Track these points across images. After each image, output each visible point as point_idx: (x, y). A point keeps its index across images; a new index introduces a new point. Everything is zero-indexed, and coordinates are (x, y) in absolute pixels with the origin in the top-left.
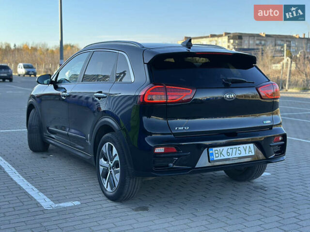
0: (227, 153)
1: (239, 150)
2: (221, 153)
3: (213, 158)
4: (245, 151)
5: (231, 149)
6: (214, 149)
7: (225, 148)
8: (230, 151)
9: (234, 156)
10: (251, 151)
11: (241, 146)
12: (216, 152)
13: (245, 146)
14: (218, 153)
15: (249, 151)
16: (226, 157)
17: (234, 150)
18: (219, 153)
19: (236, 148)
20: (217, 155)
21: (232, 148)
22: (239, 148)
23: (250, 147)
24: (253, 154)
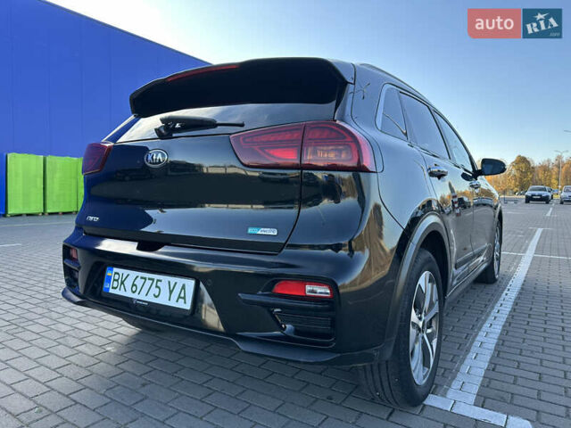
0: (134, 285)
1: (157, 287)
2: (122, 283)
3: (108, 289)
4: (171, 292)
5: (142, 278)
6: (115, 270)
7: (133, 275)
8: (139, 282)
9: (142, 297)
10: (184, 298)
11: (165, 279)
12: (117, 277)
13: (173, 280)
14: (117, 280)
15: (179, 297)
16: (129, 294)
17: (148, 284)
18: (120, 281)
19: (153, 280)
20: (115, 284)
21: (145, 279)
22: (158, 281)
23: (183, 287)
24: (188, 306)
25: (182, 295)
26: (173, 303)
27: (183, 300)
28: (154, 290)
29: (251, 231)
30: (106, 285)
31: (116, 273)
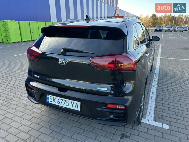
0: (58, 101)
1: (67, 103)
2: (54, 100)
4: (72, 105)
5: (61, 99)
6: (50, 96)
7: (57, 98)
8: (60, 101)
9: (62, 105)
10: (77, 107)
11: (70, 101)
12: (51, 98)
13: (73, 101)
14: (52, 99)
15: (76, 107)
16: (57, 104)
17: (64, 101)
18: (53, 99)
19: (65, 101)
20: (51, 100)
21: (62, 100)
22: (67, 101)
23: (77, 104)
24: (79, 110)
25: (77, 106)
26: (74, 108)
27: (77, 108)
28: (66, 104)
29: (98, 88)
30: (47, 100)
31: (50, 97)
